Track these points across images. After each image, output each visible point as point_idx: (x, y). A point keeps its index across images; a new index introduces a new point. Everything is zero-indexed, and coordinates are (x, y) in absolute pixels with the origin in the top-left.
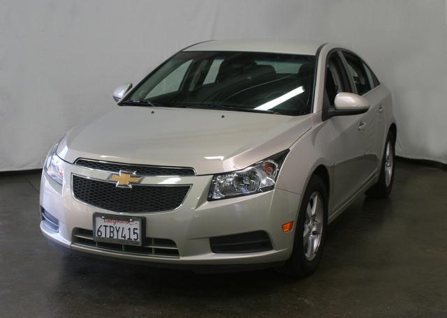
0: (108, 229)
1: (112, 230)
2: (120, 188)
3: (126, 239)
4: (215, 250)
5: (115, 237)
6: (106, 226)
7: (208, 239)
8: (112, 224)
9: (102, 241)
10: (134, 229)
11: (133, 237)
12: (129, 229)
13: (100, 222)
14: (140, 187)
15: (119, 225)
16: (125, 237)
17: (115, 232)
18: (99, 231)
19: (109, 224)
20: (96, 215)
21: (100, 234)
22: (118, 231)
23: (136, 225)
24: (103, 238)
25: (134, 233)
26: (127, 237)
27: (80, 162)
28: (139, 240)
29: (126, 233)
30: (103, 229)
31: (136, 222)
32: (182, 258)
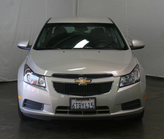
0: (78, 105)
1: (80, 105)
2: (81, 86)
3: (88, 108)
4: (123, 109)
5: (82, 108)
6: (77, 103)
7: (121, 105)
8: (80, 102)
9: (75, 110)
10: (91, 103)
11: (91, 107)
12: (89, 103)
13: (74, 102)
14: (91, 84)
15: (83, 102)
16: (87, 107)
17: (82, 106)
18: (73, 106)
19: (78, 102)
20: (71, 99)
21: (74, 107)
22: (83, 105)
23: (93, 101)
24: (76, 109)
25: (91, 105)
26: (88, 107)
27: (55, 76)
28: (94, 108)
29: (87, 105)
30: (75, 105)
31: (92, 100)
32: (112, 114)
